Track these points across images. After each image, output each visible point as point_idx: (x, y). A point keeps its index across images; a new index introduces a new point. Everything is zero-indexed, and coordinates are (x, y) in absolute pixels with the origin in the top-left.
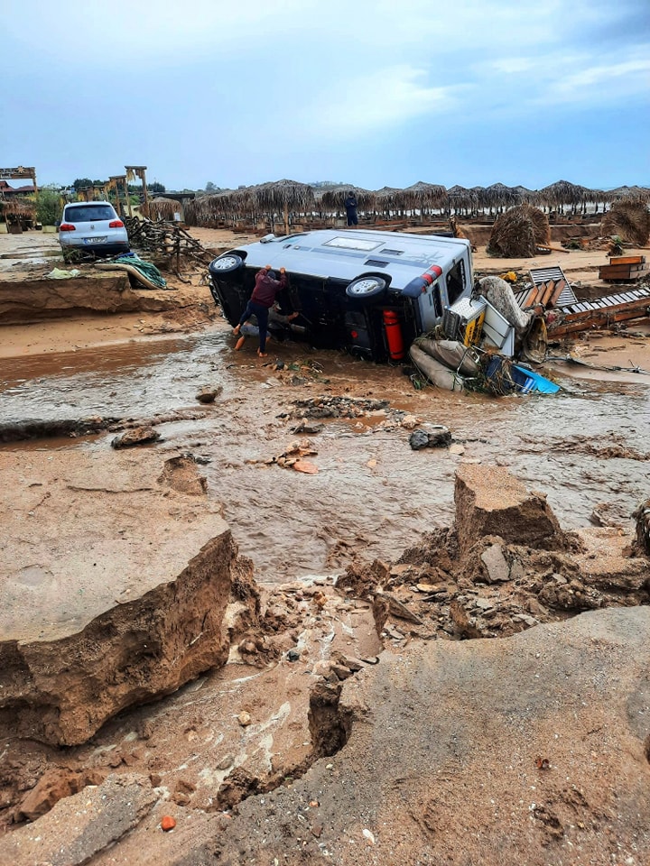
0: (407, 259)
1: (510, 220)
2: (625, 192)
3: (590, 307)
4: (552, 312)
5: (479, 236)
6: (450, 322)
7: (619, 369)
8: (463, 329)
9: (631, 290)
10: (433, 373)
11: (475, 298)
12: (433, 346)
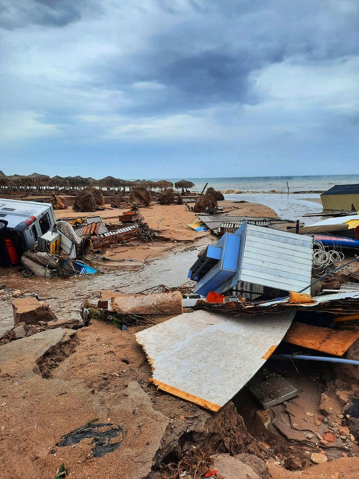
0: (17, 213)
1: (83, 194)
2: (139, 183)
3: (112, 234)
4: (95, 237)
5: (69, 201)
6: (42, 244)
7: (124, 260)
8: (48, 247)
9: (129, 226)
10: (34, 269)
11: (55, 231)
12: (34, 255)
